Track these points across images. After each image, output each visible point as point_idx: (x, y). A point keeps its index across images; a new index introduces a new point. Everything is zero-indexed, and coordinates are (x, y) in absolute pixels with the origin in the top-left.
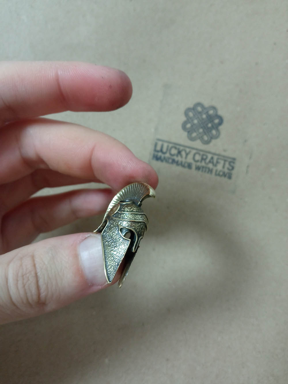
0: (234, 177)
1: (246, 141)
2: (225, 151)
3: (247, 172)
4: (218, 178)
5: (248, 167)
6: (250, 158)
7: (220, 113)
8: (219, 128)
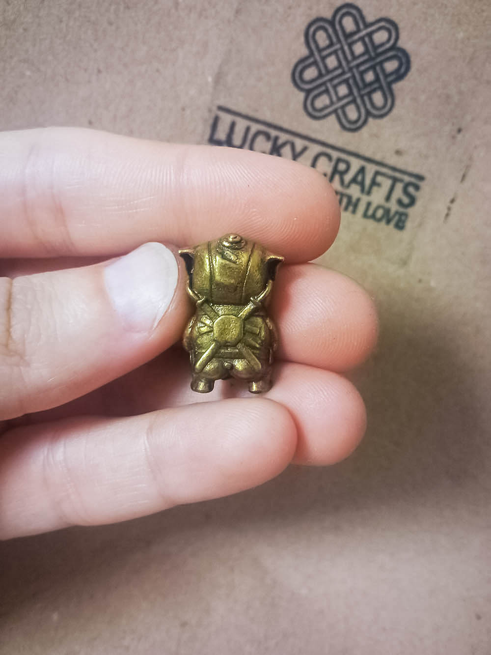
4: (371, 224)
6: (464, 177)
7: (404, 42)
8: (396, 87)
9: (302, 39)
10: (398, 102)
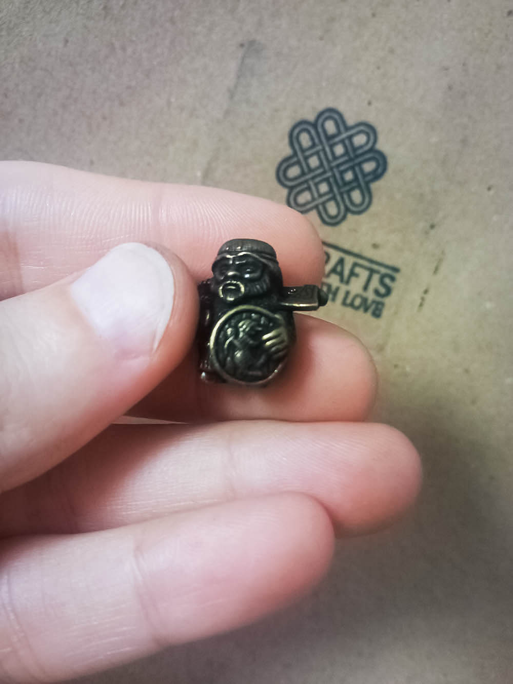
0: (385, 313)
1: (432, 227)
2: (375, 246)
3: (421, 305)
4: (349, 311)
5: (426, 292)
7: (382, 145)
8: (374, 186)
9: (286, 140)
10: (375, 200)
